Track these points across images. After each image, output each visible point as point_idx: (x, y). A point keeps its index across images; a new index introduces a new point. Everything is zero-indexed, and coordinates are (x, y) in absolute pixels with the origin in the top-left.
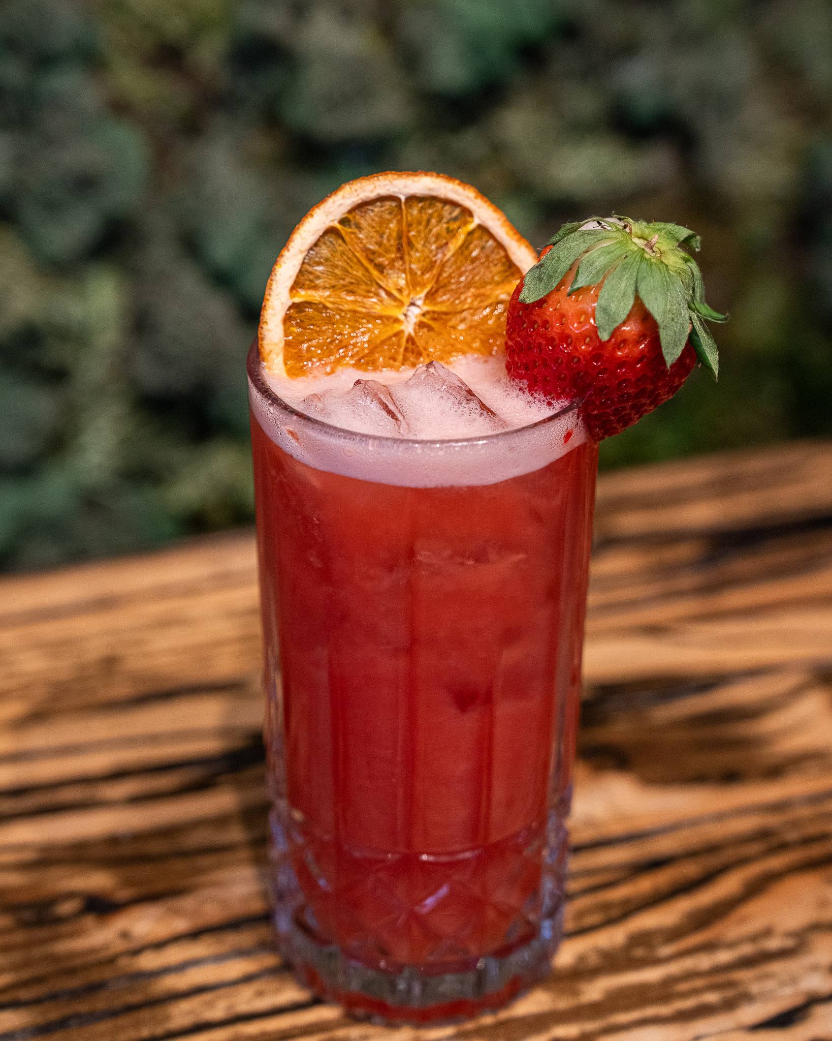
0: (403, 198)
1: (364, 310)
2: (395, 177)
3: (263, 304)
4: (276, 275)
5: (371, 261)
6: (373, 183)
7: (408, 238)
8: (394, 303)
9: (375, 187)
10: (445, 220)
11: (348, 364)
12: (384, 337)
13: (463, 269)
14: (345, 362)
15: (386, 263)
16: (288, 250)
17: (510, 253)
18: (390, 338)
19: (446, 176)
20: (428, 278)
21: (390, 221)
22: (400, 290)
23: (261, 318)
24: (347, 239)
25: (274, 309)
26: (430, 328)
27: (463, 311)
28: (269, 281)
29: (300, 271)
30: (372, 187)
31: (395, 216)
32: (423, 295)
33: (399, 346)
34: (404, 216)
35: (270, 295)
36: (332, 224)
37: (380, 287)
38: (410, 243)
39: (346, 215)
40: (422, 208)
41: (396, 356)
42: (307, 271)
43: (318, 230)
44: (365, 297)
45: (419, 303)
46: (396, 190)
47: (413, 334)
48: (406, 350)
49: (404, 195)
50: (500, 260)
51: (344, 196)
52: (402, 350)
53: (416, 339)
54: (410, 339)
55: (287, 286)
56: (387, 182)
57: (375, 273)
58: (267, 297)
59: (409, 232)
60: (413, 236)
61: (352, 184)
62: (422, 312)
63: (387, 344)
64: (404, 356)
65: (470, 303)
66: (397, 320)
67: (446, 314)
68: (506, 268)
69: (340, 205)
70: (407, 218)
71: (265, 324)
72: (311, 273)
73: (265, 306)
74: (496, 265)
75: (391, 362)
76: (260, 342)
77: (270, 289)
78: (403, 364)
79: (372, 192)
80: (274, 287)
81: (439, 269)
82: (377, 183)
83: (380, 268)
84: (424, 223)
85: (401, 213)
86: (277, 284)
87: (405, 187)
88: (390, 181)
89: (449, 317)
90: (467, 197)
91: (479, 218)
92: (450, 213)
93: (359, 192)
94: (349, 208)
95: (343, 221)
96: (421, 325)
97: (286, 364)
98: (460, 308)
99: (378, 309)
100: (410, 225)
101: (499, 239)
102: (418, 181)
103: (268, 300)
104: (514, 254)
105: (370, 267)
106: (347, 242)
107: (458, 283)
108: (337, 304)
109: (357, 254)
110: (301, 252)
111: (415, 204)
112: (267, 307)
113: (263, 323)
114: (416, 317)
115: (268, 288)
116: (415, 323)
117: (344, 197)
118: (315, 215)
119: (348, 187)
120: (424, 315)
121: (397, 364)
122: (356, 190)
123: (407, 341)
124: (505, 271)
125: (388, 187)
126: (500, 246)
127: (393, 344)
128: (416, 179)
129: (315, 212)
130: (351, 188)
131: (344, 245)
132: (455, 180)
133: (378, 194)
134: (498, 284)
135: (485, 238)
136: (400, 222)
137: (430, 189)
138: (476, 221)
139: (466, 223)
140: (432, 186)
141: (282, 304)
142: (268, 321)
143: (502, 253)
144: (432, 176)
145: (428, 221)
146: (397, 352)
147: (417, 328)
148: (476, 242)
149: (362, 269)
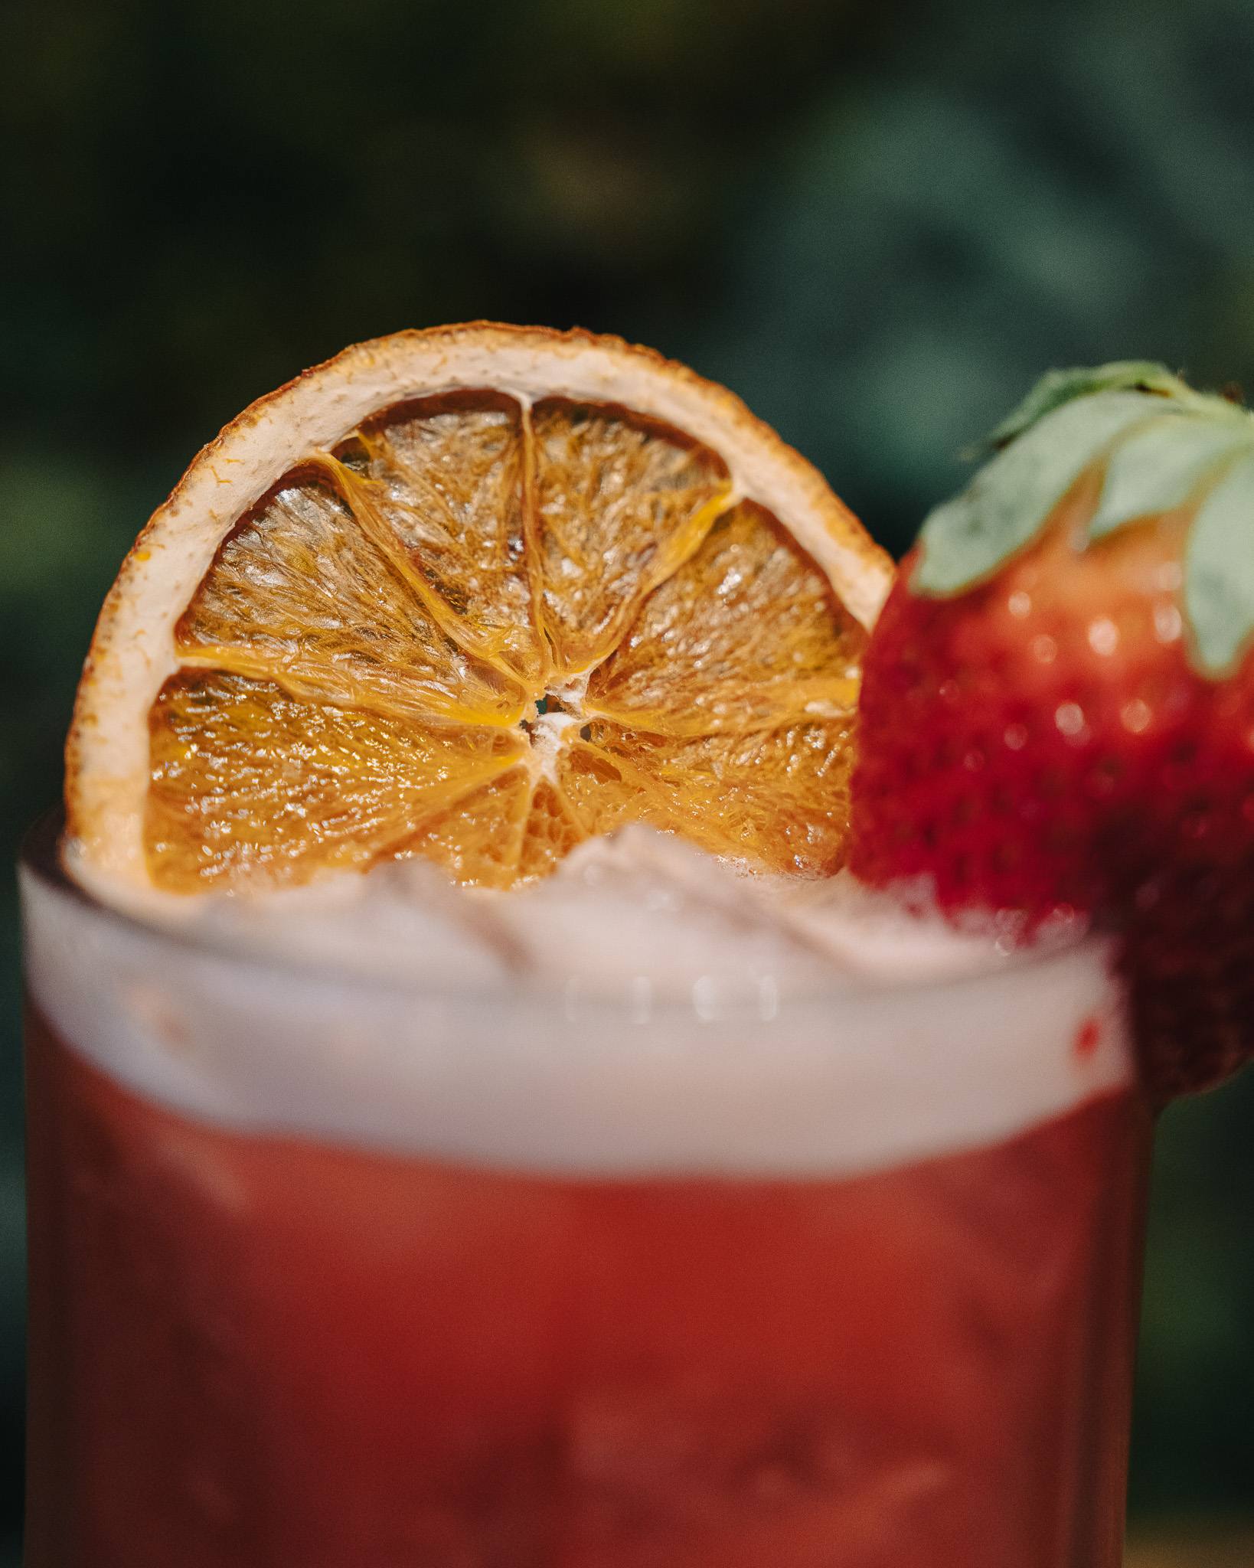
0: (527, 403)
1: (403, 711)
2: (505, 338)
3: (88, 662)
4: (131, 579)
5: (427, 574)
6: (440, 352)
7: (541, 522)
8: (494, 695)
9: (444, 361)
10: (647, 481)
11: (347, 860)
12: (467, 786)
13: (701, 619)
14: (338, 855)
15: (474, 583)
16: (174, 513)
17: (839, 587)
18: (482, 792)
19: (652, 352)
20: (599, 636)
21: (484, 469)
22: (516, 663)
23: (79, 704)
24: (357, 504)
25: (119, 677)
26: (608, 773)
27: (706, 738)
28: (110, 599)
29: (208, 581)
30: (434, 360)
31: (502, 456)
32: (584, 675)
33: (510, 816)
34: (530, 456)
35: (109, 638)
36: (312, 454)
37: (453, 646)
38: (543, 533)
39: (356, 434)
40: (581, 439)
41: (502, 848)
42: (231, 586)
43: (270, 462)
44: (406, 674)
45: (573, 697)
46: (506, 375)
47: (553, 779)
48: (533, 829)
49: (531, 394)
50: (808, 605)
51: (351, 374)
52: (520, 827)
53: (564, 799)
54: (545, 798)
55: (165, 615)
56: (480, 350)
57: (439, 608)
58: (99, 641)
59: (541, 501)
60: (557, 516)
61: (377, 347)
62: (582, 723)
63: (475, 809)
64: (526, 846)
65: (726, 718)
66: (503, 744)
67: (657, 740)
68: (827, 632)
69: (340, 400)
70: (537, 466)
71: (89, 723)
72: (244, 592)
73: (92, 669)
74: (798, 620)
75: (487, 861)
76: (70, 780)
77: (112, 620)
78: (523, 871)
79: (435, 373)
80: (125, 612)
81: (632, 614)
82: (451, 351)
83: (457, 599)
84: (585, 485)
85: (520, 447)
86: (133, 604)
87: (535, 368)
88: (488, 348)
89: (661, 752)
90: (714, 418)
91: (747, 480)
92: (663, 464)
93: (395, 369)
94: (365, 412)
95: (347, 451)
96: (580, 762)
97: (150, 850)
98: (694, 728)
99: (445, 712)
100: (544, 486)
101: (806, 544)
102: (572, 357)
103: (102, 652)
104: (850, 586)
105: (426, 592)
106: (358, 515)
107: (689, 659)
108: (321, 688)
109: (387, 550)
110: (214, 518)
111: (562, 424)
112: (97, 673)
113: (83, 720)
114: (564, 736)
115: (103, 618)
116: (561, 752)
117: (349, 380)
118: (263, 423)
119: (362, 353)
120: (586, 733)
121: (503, 869)
122: (387, 364)
123: (536, 804)
124: (824, 642)
125: (481, 366)
126: (807, 563)
127: (492, 812)
128: (566, 350)
129: (261, 412)
130: (372, 357)
131: (344, 520)
132: (677, 369)
133: (454, 381)
134: (803, 674)
135: (765, 540)
136: (516, 471)
137: (607, 382)
138: (738, 490)
139: (709, 494)
140: (612, 372)
141: (148, 663)
142: (101, 715)
143: (814, 586)
144: (613, 347)
145: (598, 478)
146: (504, 838)
147: (568, 765)
148: (735, 549)
149: (398, 593)
